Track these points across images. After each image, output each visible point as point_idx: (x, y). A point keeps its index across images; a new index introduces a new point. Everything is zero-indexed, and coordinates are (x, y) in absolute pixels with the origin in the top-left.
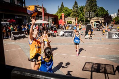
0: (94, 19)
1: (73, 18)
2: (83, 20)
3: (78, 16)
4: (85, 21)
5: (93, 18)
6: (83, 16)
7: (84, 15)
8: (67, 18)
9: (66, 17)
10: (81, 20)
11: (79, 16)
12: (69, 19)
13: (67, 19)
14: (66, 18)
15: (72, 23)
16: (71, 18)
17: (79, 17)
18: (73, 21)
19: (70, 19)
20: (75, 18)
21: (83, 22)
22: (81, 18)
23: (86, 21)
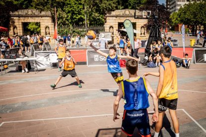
0: (116, 17)
1: (43, 13)
2: (82, 20)
3: (62, 5)
4: (86, 22)
5: (113, 13)
6: (81, 7)
7: (82, 2)
8: (20, 12)
9: (16, 10)
10: (72, 18)
11: (64, 4)
12: (27, 16)
13: (19, 16)
14: (16, 13)
15: (43, 31)
16: (36, 12)
17: (67, 9)
18: (46, 22)
19: (32, 16)
20: (49, 13)
21: (83, 24)
22: (73, 13)
23: (90, 24)
